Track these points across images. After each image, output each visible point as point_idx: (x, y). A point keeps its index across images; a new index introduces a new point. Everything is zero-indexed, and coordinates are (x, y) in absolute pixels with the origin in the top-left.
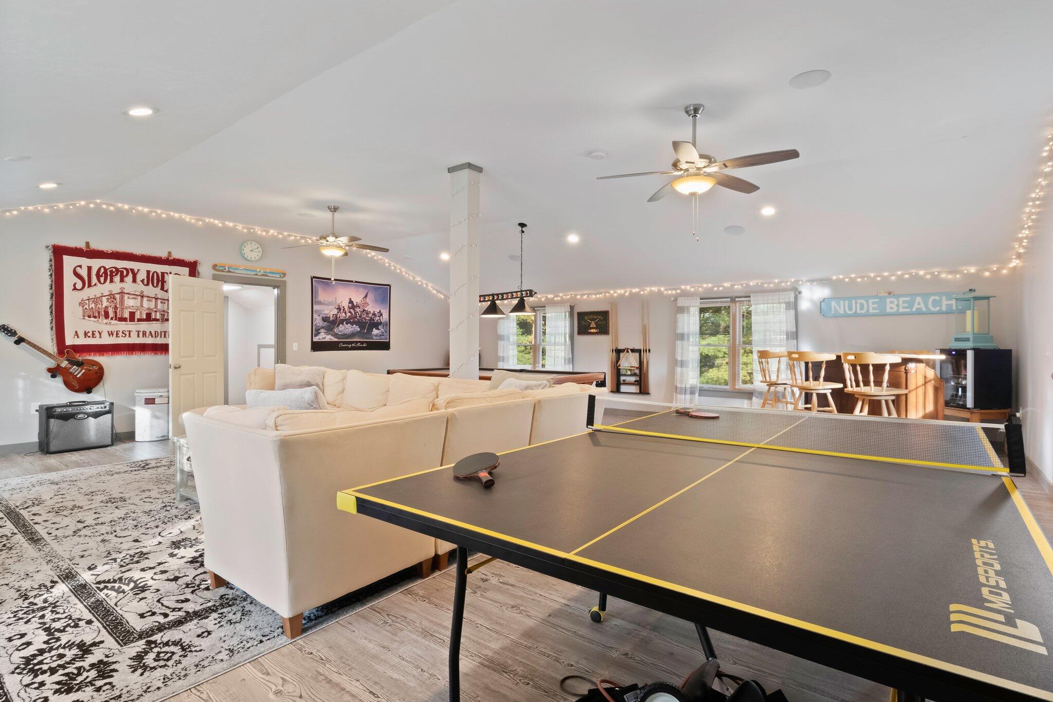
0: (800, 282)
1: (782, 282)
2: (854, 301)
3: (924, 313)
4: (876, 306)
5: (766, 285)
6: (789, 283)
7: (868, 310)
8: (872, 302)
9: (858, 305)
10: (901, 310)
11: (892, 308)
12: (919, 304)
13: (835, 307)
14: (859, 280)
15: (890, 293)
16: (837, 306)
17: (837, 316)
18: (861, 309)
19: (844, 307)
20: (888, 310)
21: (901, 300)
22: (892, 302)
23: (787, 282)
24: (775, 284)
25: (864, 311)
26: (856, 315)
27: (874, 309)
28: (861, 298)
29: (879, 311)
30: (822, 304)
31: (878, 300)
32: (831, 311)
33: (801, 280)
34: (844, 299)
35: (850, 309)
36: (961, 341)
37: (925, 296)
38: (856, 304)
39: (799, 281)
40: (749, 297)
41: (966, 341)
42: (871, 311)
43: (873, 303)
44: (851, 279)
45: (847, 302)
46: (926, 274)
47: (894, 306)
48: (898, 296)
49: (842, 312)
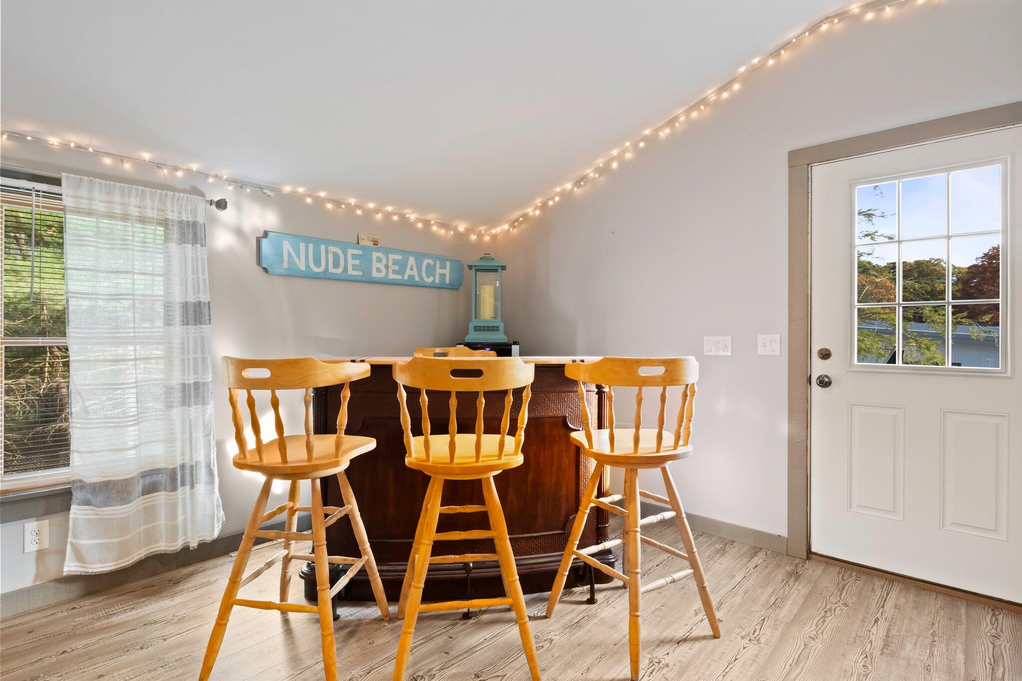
0: (211, 180)
1: (160, 166)
2: (323, 247)
3: (417, 286)
4: (357, 262)
5: (107, 161)
6: (180, 174)
7: (346, 269)
8: (352, 254)
9: (331, 256)
10: (392, 276)
11: (379, 270)
12: (412, 269)
13: (289, 254)
14: (329, 206)
15: (376, 243)
16: (292, 252)
17: (292, 274)
18: (336, 265)
19: (307, 258)
20: (375, 274)
21: (392, 257)
22: (379, 260)
23: (176, 169)
24: (140, 164)
25: (339, 271)
26: (326, 277)
27: (355, 268)
28: (335, 243)
29: (360, 273)
30: (265, 243)
31: (360, 252)
32: (282, 262)
33: (213, 173)
34: (307, 240)
35: (317, 262)
36: (484, 330)
37: (420, 257)
38: (327, 253)
39: (207, 176)
40: (57, 182)
41: (493, 330)
42: (351, 272)
43: (354, 257)
44: (317, 199)
45: (311, 246)
46: (418, 220)
47: (381, 266)
48: (387, 251)
49: (303, 268)
